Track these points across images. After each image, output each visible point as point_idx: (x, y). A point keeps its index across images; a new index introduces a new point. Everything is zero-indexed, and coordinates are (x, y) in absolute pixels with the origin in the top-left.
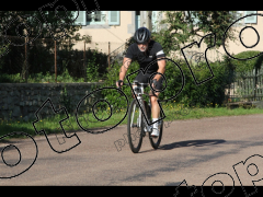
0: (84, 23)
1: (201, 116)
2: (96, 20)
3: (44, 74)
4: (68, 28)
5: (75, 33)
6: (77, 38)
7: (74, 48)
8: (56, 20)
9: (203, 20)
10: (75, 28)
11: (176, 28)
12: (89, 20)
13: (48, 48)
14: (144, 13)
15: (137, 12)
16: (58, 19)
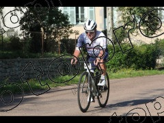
0: (75, 23)
1: (143, 75)
2: (82, 21)
3: (53, 53)
4: (66, 26)
5: (70, 29)
6: (71, 32)
7: (70, 38)
8: (59, 22)
9: (143, 19)
10: (70, 26)
11: (127, 25)
12: (77, 21)
13: (55, 38)
14: (109, 17)
15: (105, 17)
16: (60, 22)
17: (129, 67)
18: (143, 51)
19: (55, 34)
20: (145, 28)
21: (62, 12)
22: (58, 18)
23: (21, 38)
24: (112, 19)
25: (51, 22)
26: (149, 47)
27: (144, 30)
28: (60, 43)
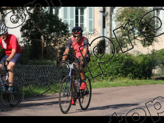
1: (139, 84)
4: (66, 35)
8: (59, 31)
9: (140, 30)
10: (69, 35)
11: (125, 35)
13: (54, 46)
14: (108, 27)
15: (104, 27)
16: (61, 30)
17: (126, 76)
18: (140, 61)
19: (55, 42)
20: (143, 39)
21: (62, 21)
22: (58, 27)
23: (22, 45)
24: (111, 29)
25: (51, 30)
26: (145, 57)
27: (141, 41)
28: (59, 51)
